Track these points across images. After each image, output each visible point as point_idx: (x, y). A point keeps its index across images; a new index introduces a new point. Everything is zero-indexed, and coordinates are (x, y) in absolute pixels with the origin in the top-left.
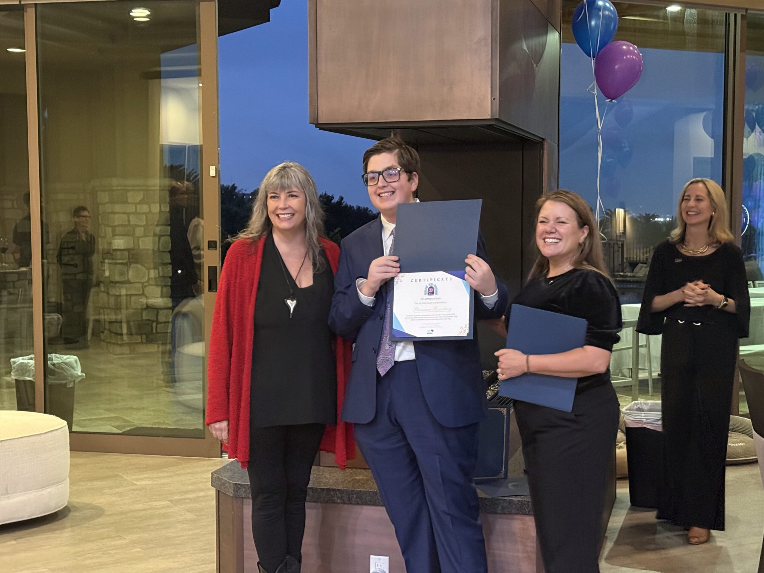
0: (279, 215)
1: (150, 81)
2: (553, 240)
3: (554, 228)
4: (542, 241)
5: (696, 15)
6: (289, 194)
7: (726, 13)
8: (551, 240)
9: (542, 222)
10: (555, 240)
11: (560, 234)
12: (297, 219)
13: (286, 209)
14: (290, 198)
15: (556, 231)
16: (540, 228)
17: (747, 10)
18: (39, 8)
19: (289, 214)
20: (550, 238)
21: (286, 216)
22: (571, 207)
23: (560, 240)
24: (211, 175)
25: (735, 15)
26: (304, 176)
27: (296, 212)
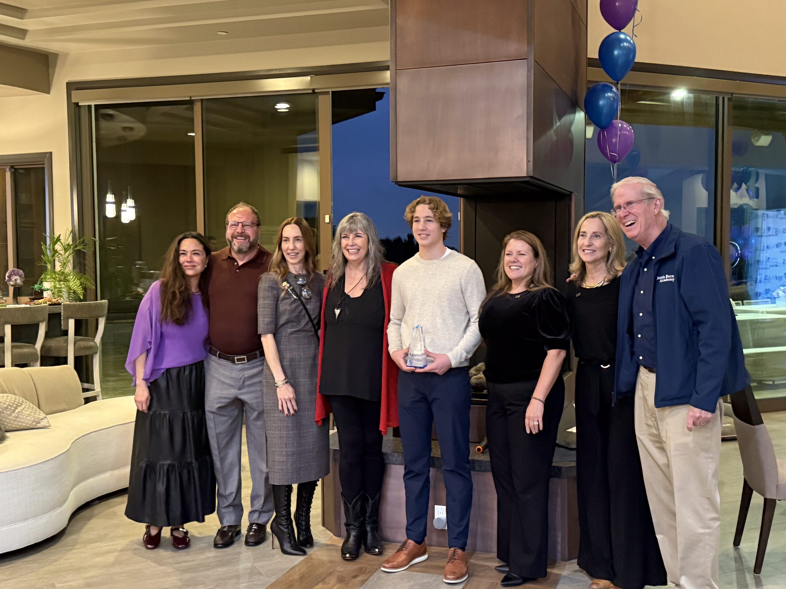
0: (349, 250)
1: (290, 155)
2: (516, 268)
3: (517, 259)
4: (509, 268)
5: (693, 98)
6: (355, 235)
7: (716, 97)
8: (514, 268)
9: (508, 254)
10: (517, 268)
11: (521, 263)
12: (363, 252)
13: (353, 246)
14: (357, 238)
15: (518, 261)
16: (507, 259)
17: (732, 94)
18: (204, 102)
19: (355, 249)
20: (514, 266)
21: (353, 251)
22: (529, 243)
23: (521, 267)
24: (326, 222)
25: (723, 98)
26: (366, 222)
27: (360, 247)
